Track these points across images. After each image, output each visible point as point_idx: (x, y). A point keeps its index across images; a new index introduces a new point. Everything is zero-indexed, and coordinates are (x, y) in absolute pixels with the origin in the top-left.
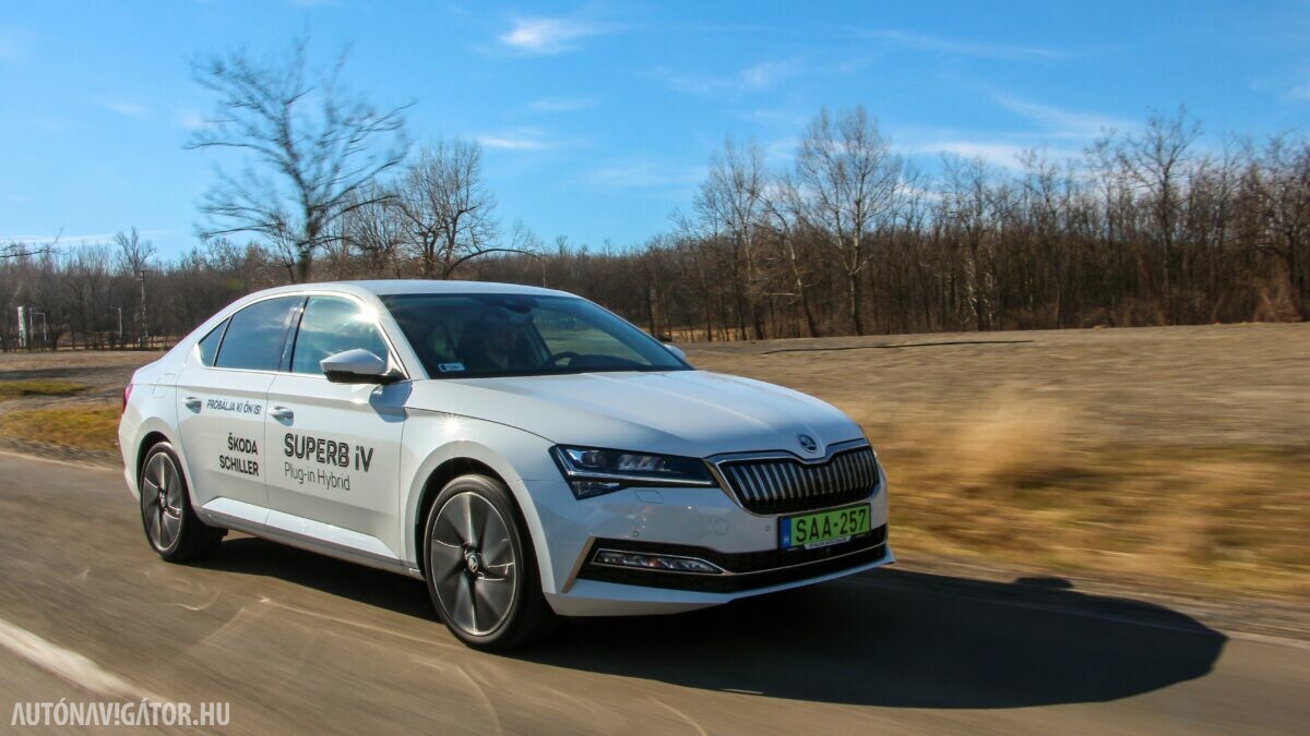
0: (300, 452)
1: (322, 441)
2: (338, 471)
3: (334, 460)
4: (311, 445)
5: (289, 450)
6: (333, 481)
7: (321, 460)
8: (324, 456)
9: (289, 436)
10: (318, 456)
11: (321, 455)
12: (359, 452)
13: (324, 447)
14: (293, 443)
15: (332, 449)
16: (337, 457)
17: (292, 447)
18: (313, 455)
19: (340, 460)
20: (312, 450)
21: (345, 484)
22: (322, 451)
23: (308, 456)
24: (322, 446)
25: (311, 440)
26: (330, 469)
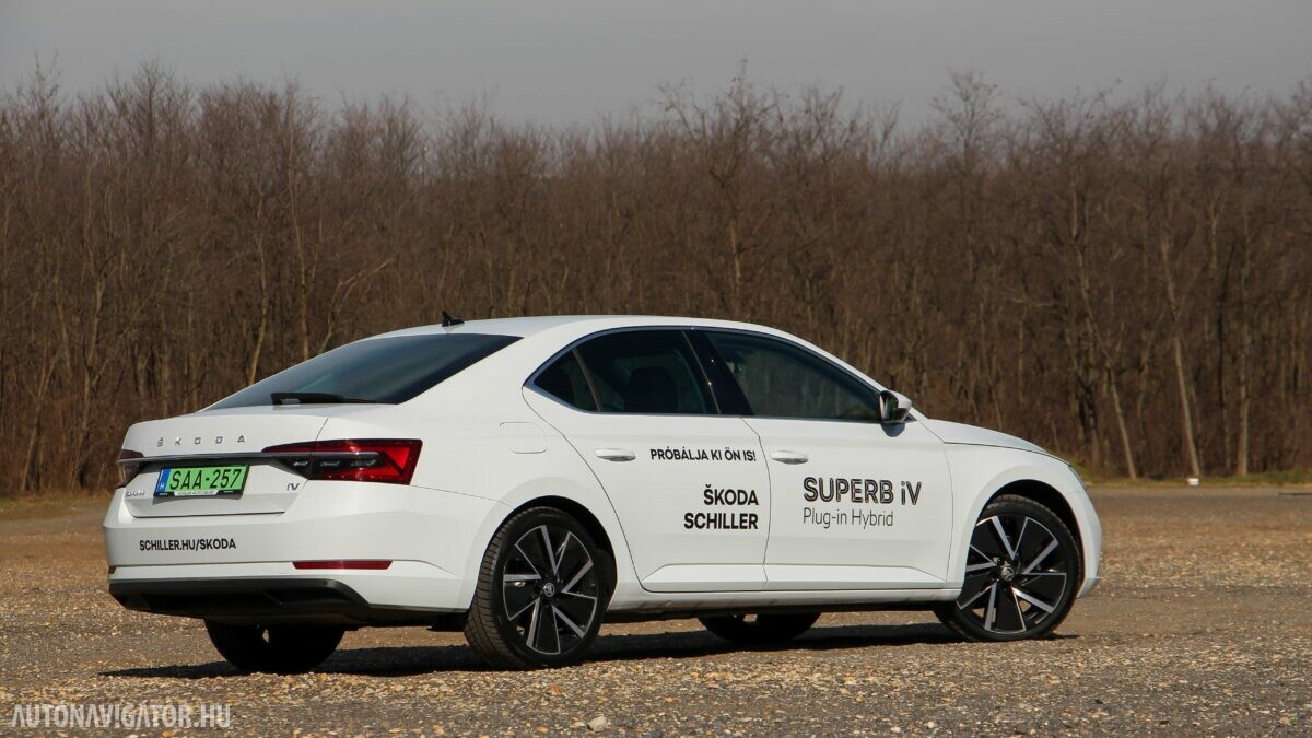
0: (827, 493)
1: (858, 481)
2: (879, 508)
3: (875, 499)
4: (842, 486)
5: (811, 494)
6: (872, 520)
7: (858, 500)
8: (862, 495)
9: (811, 479)
10: (853, 495)
11: (857, 495)
12: (906, 487)
13: (862, 487)
14: (817, 487)
15: (871, 487)
16: (878, 495)
17: (813, 490)
18: (846, 497)
19: (882, 496)
20: (844, 492)
21: (888, 520)
22: (858, 491)
23: (838, 499)
24: (857, 486)
25: (843, 481)
26: (867, 507)
